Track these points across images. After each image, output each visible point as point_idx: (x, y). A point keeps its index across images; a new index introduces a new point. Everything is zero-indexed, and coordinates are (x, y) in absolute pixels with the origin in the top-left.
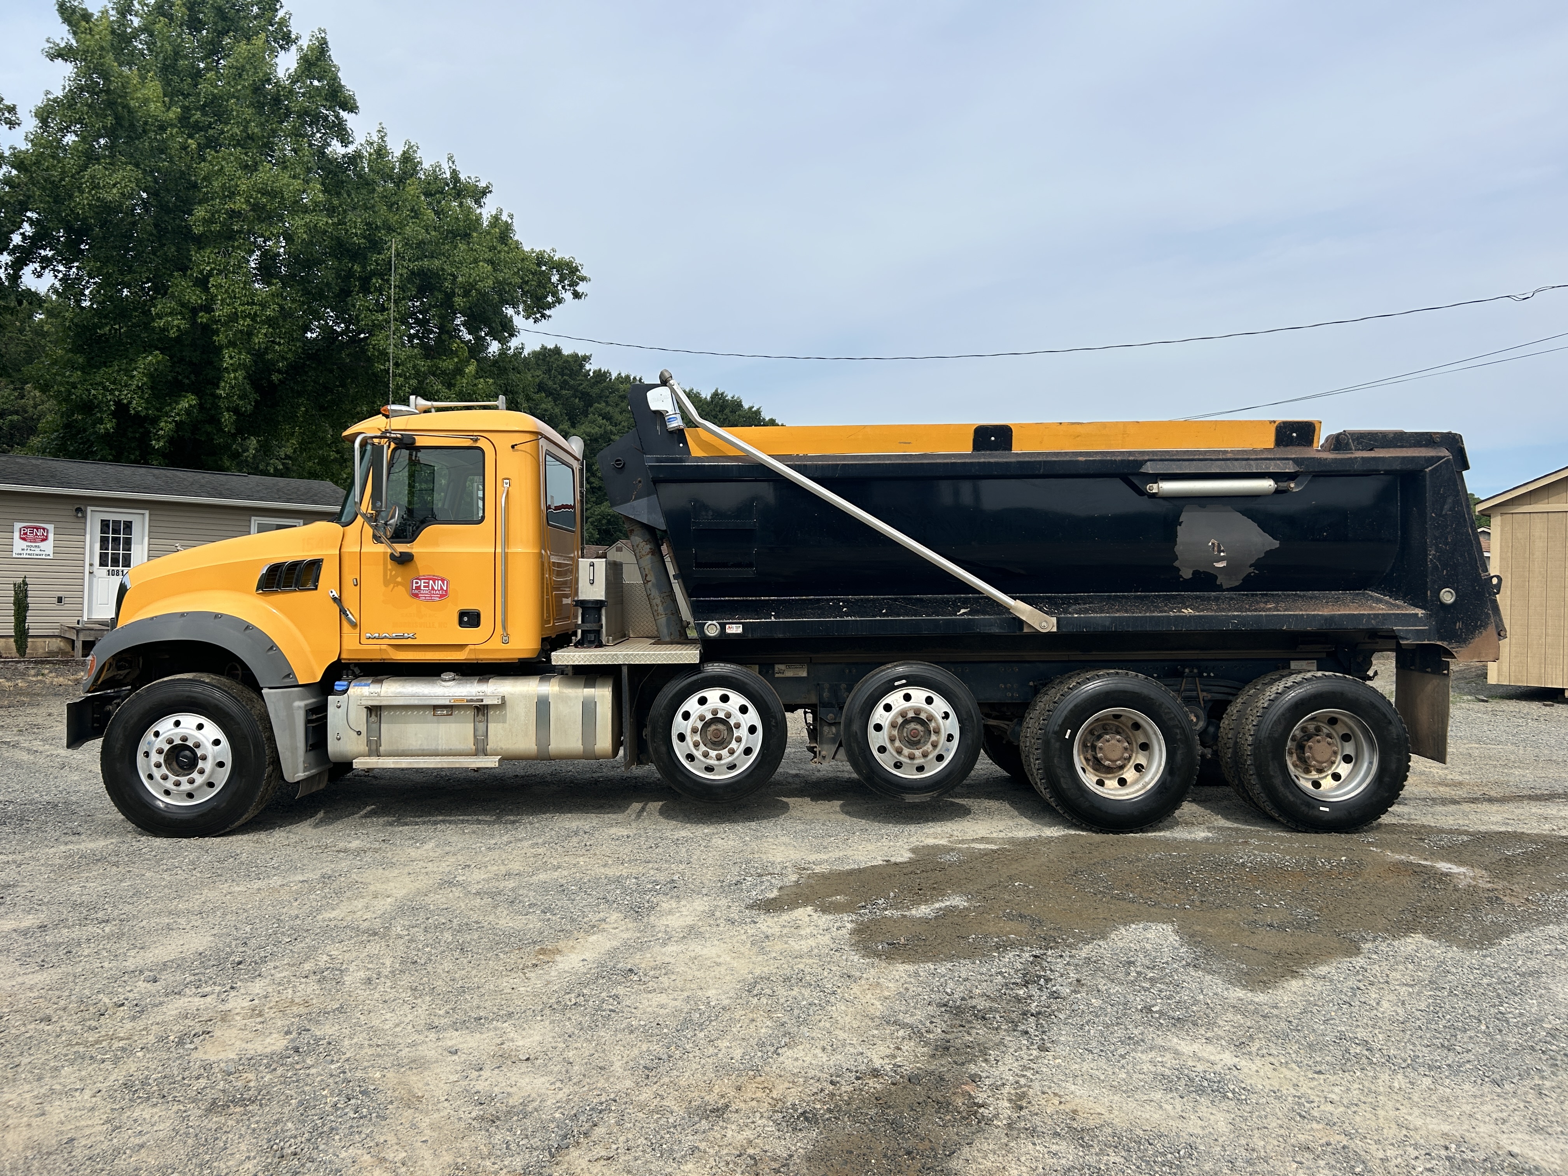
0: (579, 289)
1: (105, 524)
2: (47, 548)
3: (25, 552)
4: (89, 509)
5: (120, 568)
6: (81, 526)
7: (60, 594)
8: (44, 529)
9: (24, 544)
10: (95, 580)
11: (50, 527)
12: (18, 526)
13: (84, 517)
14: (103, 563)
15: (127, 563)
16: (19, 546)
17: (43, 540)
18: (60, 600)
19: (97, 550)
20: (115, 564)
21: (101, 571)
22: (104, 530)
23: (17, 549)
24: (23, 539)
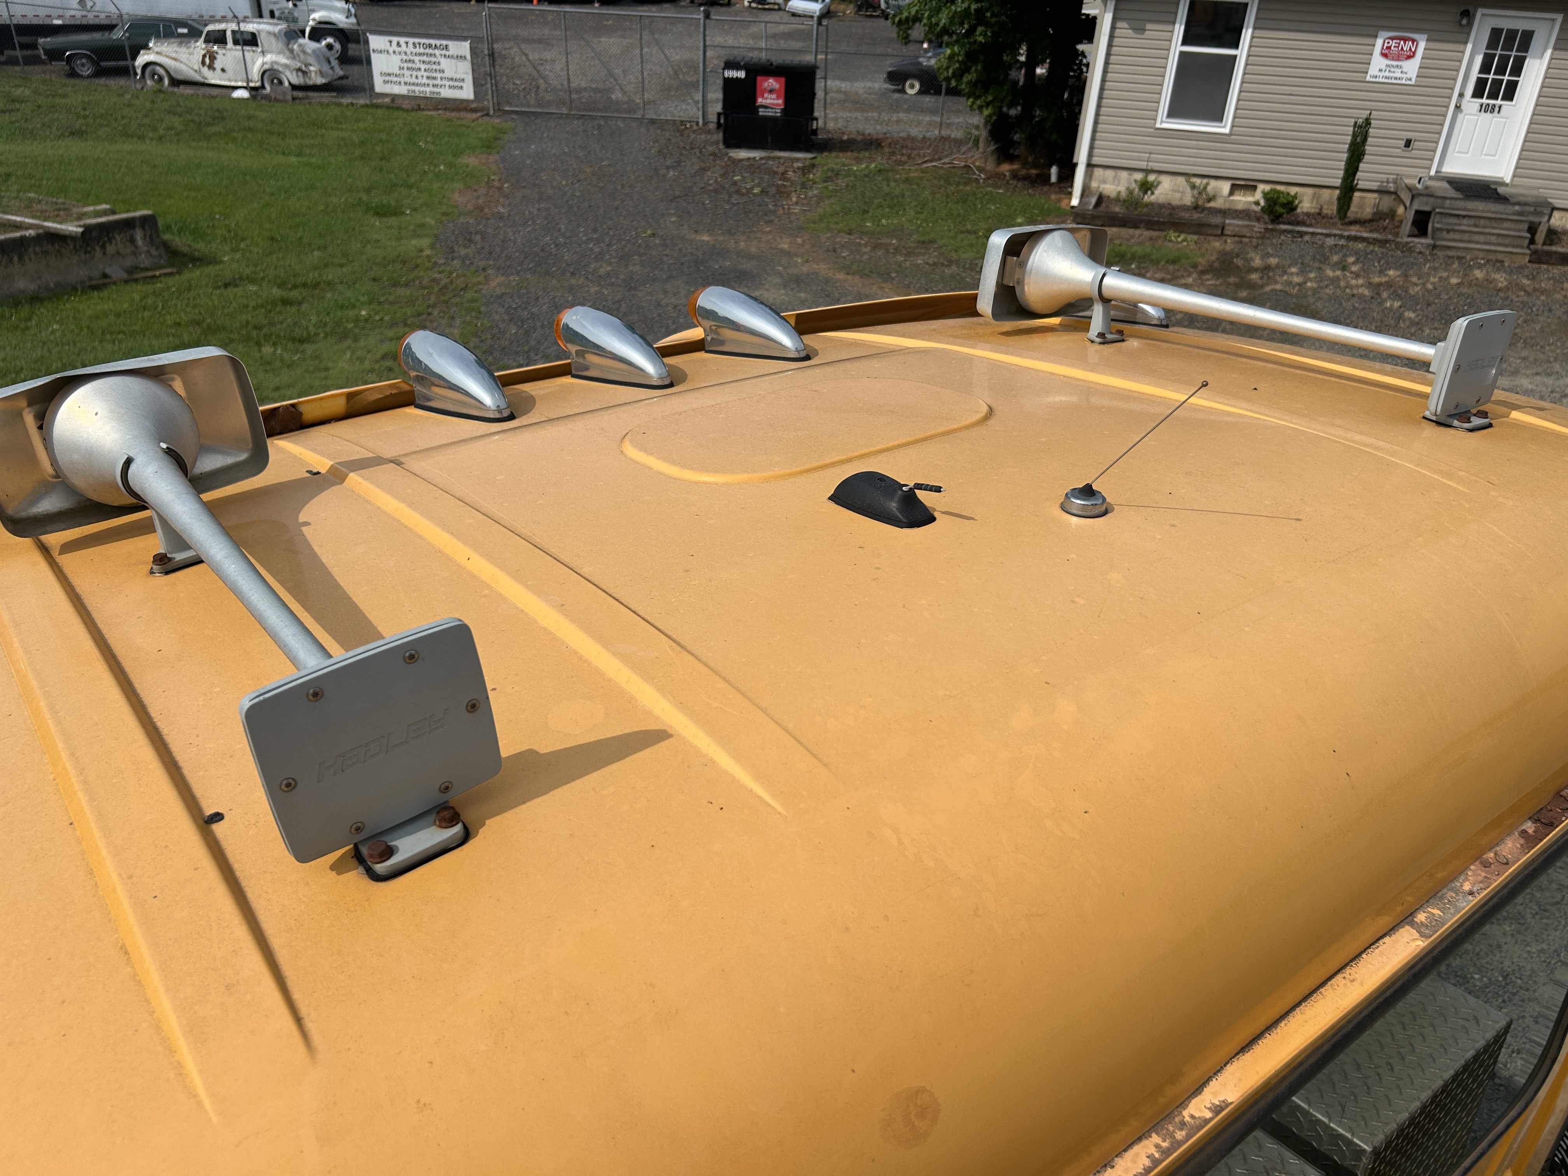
1: (1496, 33)
2: (1411, 69)
3: (1381, 74)
4: (1477, 11)
5: (1499, 102)
6: (1463, 37)
7: (1409, 135)
8: (1413, 41)
9: (1384, 63)
10: (1460, 116)
11: (1423, 39)
12: (1383, 36)
13: (1470, 25)
14: (1478, 93)
15: (1509, 95)
16: (1378, 66)
17: (1409, 57)
18: (1408, 143)
19: (1475, 74)
20: (1493, 95)
21: (1471, 105)
22: (1493, 43)
23: (1373, 70)
24: (1385, 55)
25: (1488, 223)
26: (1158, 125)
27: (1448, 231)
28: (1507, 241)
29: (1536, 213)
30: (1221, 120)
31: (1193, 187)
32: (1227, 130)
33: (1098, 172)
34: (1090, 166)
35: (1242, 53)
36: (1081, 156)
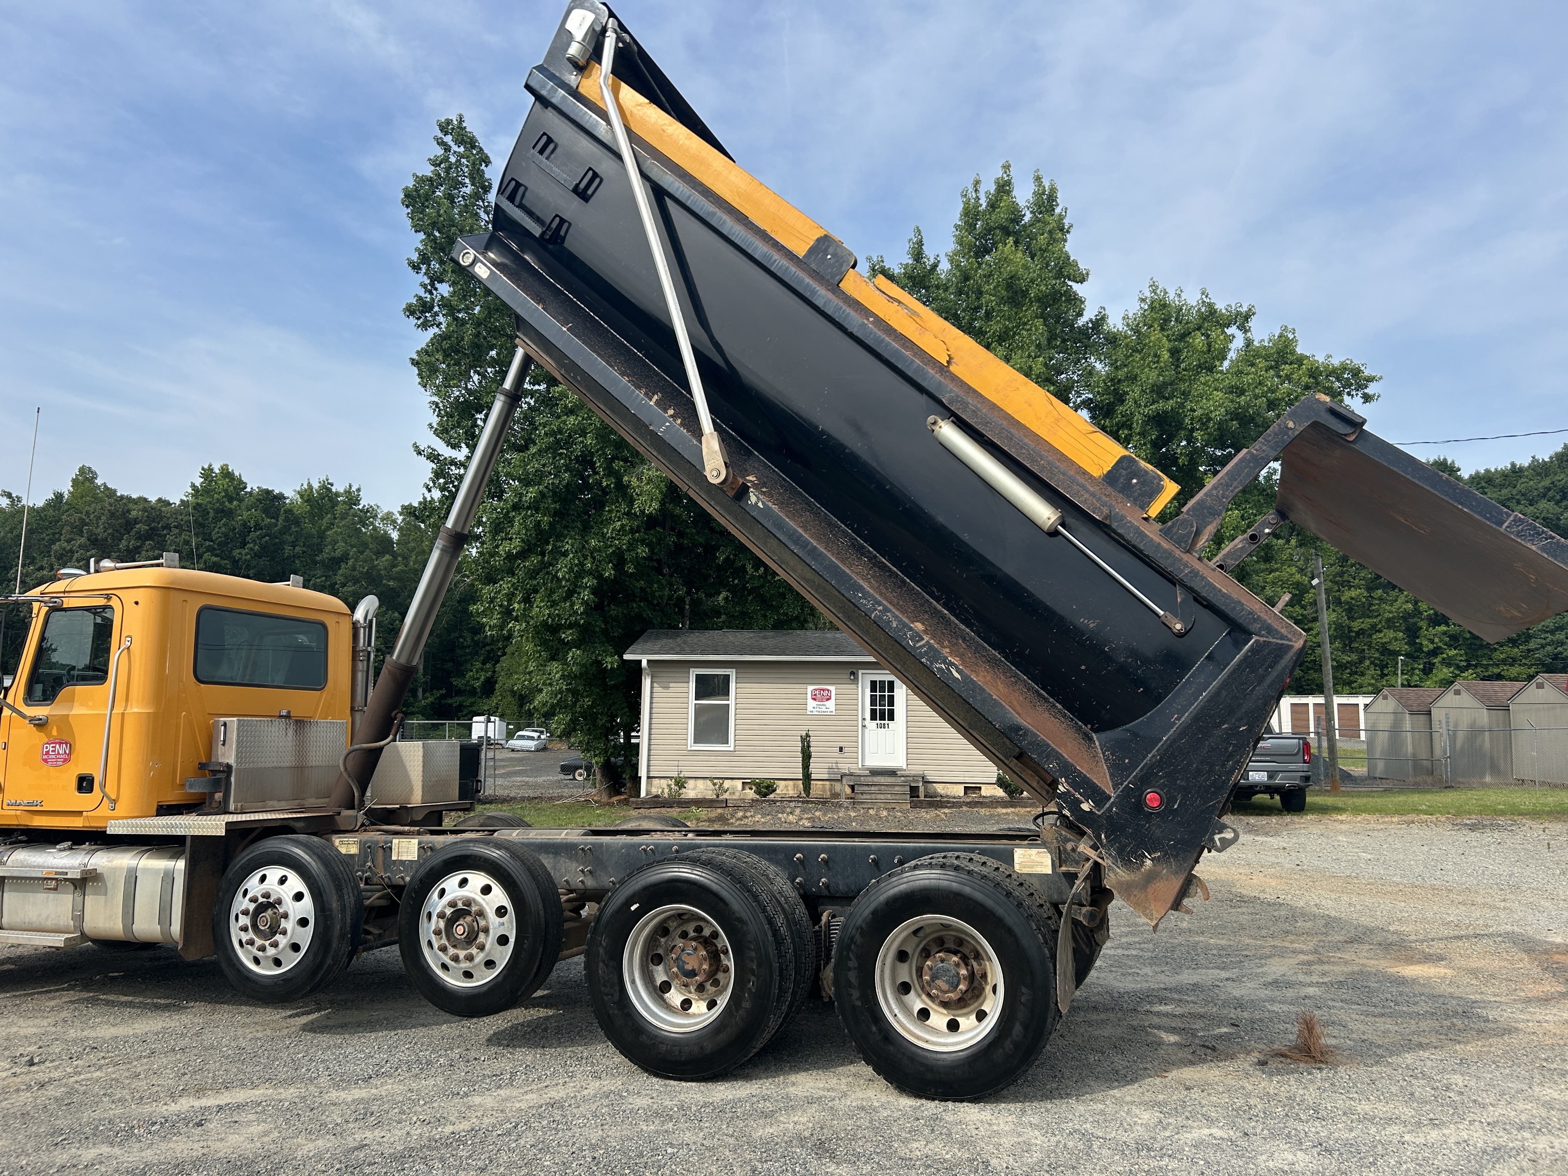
0: (1369, 391)
1: (873, 684)
2: (831, 705)
4: (860, 672)
5: (886, 722)
6: (854, 686)
7: (841, 744)
8: (828, 690)
9: (815, 703)
10: (867, 731)
11: (832, 688)
12: (810, 688)
13: (857, 679)
14: (873, 717)
15: (891, 717)
16: (811, 704)
17: (828, 700)
18: (841, 749)
19: (868, 708)
20: (882, 718)
21: (872, 725)
22: (873, 689)
23: (810, 708)
24: (814, 699)
25: (886, 788)
26: (689, 748)
27: (862, 794)
28: (897, 797)
29: (914, 781)
30: (727, 743)
31: (715, 784)
32: (732, 749)
33: (656, 782)
34: (649, 777)
35: (731, 702)
36: (643, 773)
